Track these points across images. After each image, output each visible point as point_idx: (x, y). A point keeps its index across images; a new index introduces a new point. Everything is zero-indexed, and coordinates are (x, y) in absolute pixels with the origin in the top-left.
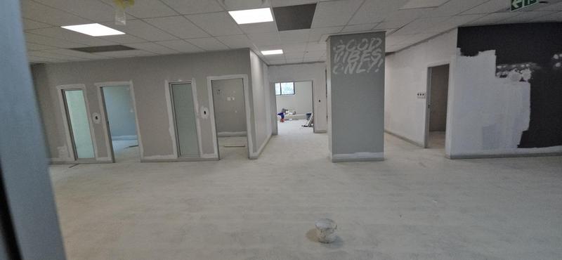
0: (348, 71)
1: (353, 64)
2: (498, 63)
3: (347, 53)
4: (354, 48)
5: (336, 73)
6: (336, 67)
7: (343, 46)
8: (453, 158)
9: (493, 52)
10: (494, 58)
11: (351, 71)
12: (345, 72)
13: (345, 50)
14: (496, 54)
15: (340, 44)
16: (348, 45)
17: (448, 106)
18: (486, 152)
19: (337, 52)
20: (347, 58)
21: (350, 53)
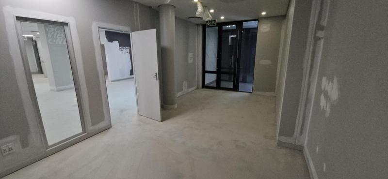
0: (58, 42)
1: (60, 39)
2: (120, 46)
3: (56, 33)
4: (60, 31)
5: (50, 43)
6: (50, 40)
7: (53, 29)
8: (112, 81)
9: (118, 42)
10: (118, 44)
11: (60, 43)
12: (57, 43)
13: (54, 31)
14: (119, 43)
15: (50, 27)
16: (56, 29)
17: (107, 61)
18: (123, 78)
19: (50, 31)
20: (56, 36)
21: (58, 33)
